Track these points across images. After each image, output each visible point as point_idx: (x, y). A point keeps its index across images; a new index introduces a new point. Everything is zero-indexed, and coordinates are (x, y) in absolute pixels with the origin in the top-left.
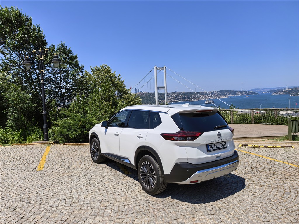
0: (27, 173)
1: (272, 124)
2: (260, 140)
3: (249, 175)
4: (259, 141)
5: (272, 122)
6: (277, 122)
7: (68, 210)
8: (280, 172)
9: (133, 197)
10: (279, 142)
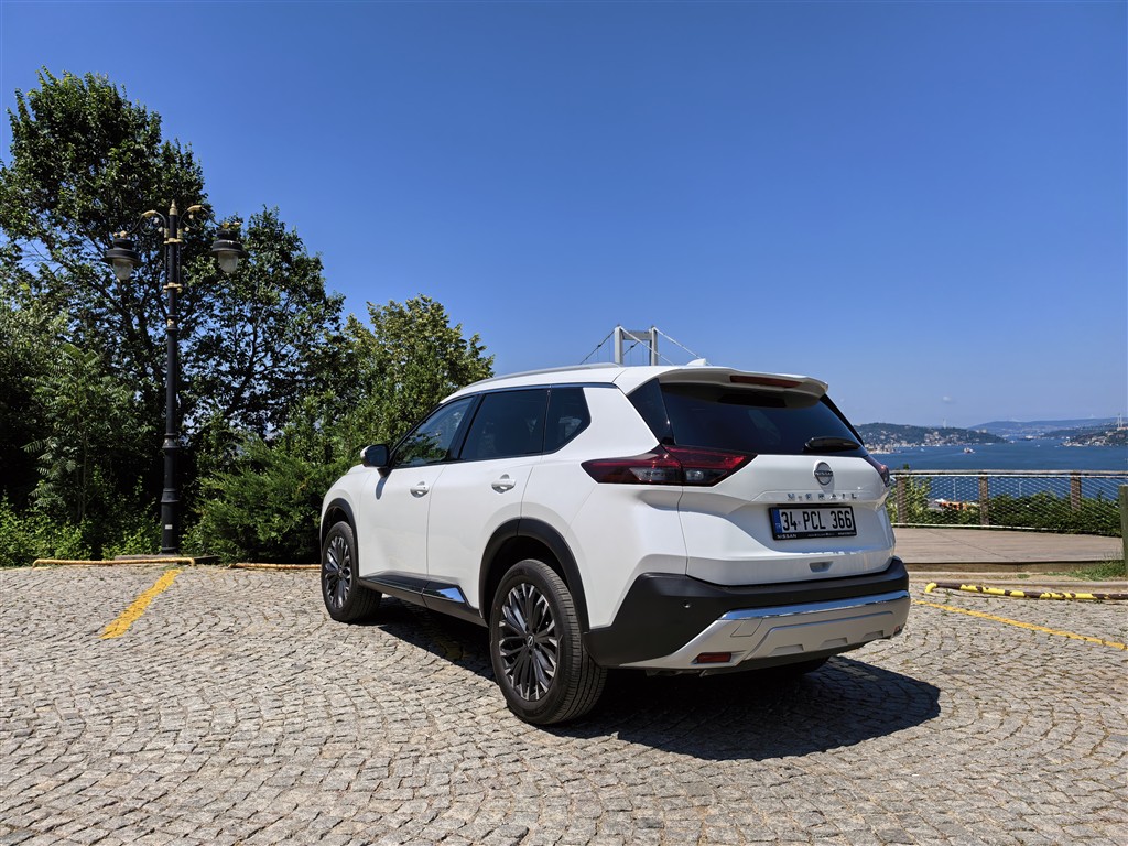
0: (58, 643)
1: (1060, 532)
3: (957, 676)
4: (1006, 578)
5: (1062, 523)
7: (176, 766)
8: (1091, 671)
9: (460, 731)
10: (1088, 583)
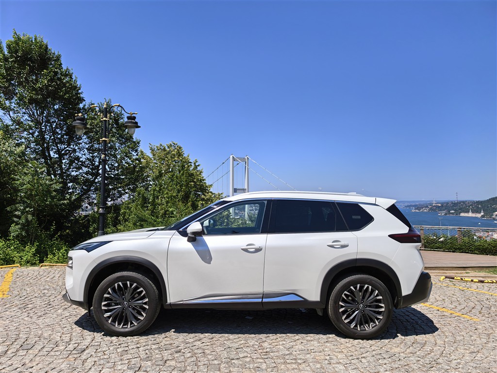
1: (453, 252)
2: (463, 271)
5: (454, 248)
6: (462, 249)
